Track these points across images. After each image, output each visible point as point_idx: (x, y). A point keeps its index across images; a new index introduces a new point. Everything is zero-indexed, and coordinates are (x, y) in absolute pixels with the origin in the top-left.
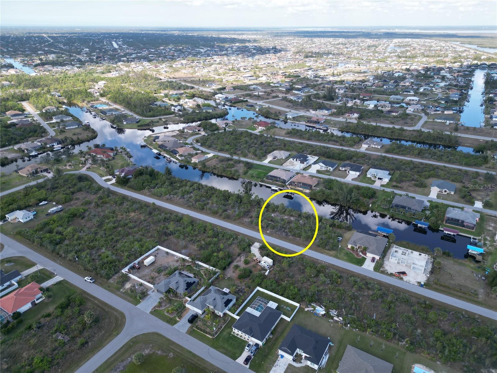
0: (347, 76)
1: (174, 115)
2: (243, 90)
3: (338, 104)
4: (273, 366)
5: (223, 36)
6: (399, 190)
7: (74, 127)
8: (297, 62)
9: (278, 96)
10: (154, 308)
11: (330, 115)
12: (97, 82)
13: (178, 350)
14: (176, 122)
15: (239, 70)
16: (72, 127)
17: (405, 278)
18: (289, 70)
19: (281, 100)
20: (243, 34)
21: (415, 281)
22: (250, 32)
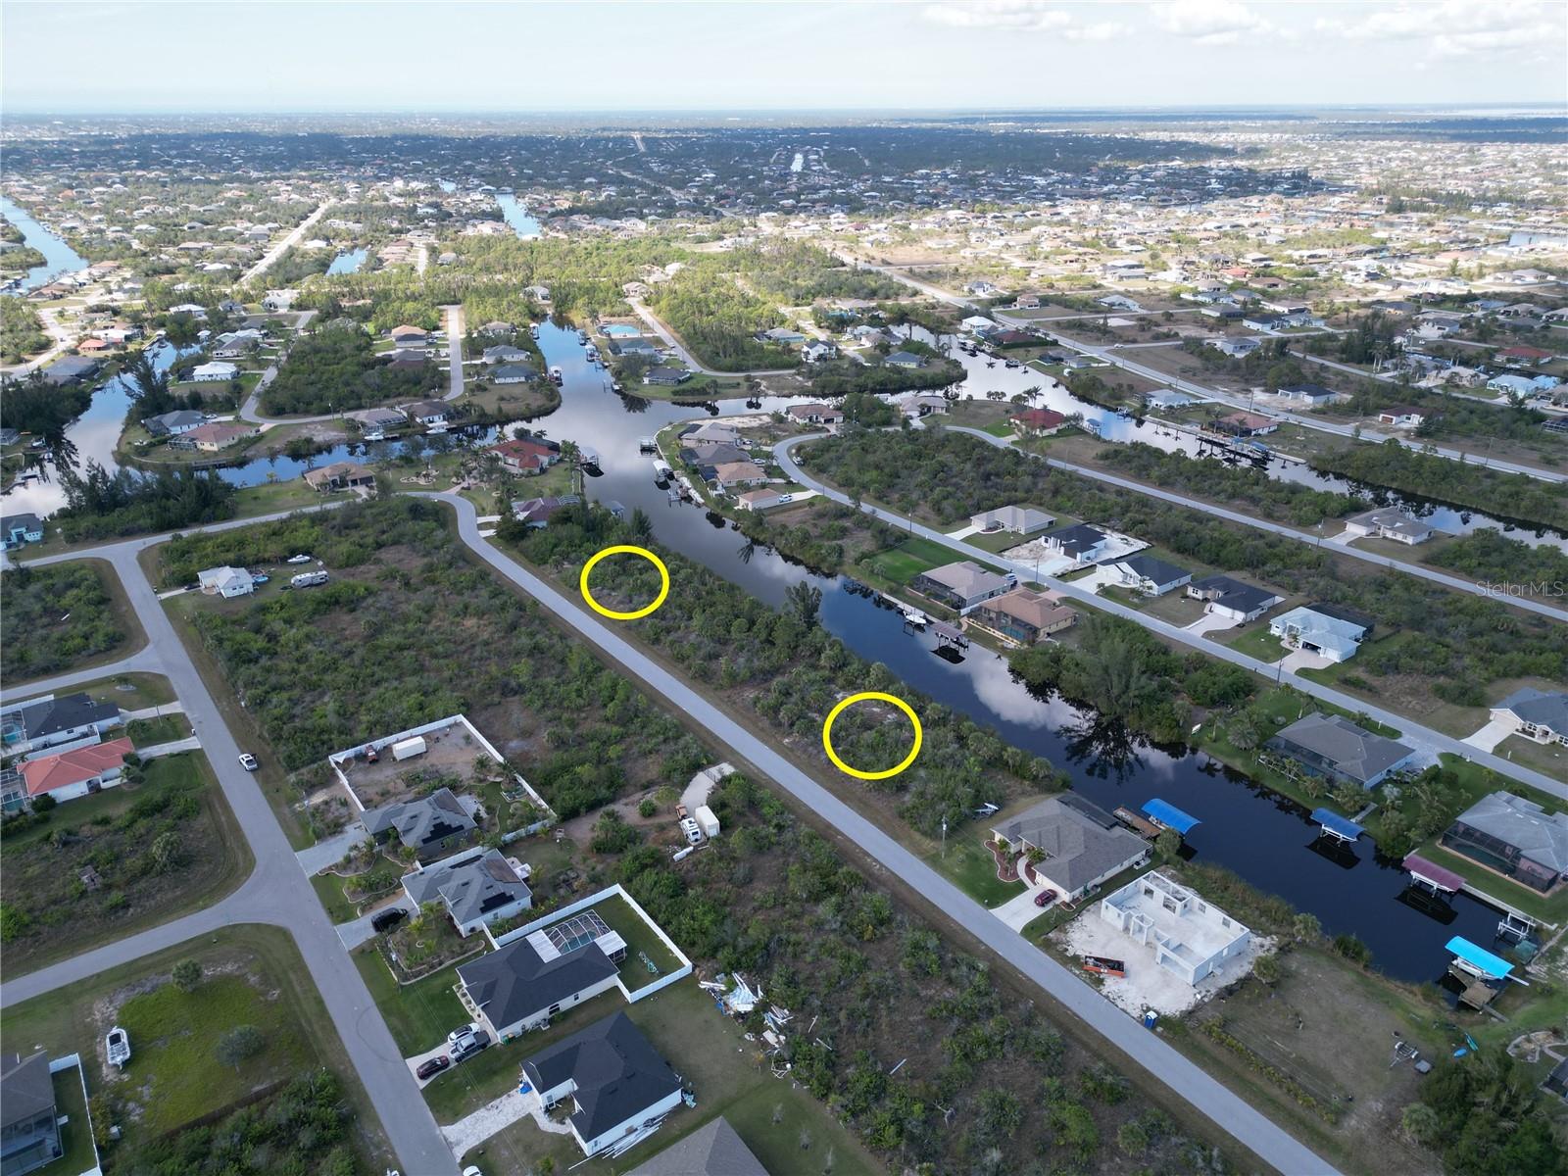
0: (1508, 280)
1: (793, 371)
2: (1071, 307)
3: (1385, 376)
4: (484, 1105)
5: (1149, 136)
6: (1361, 697)
7: (516, 380)
8: (1345, 225)
9: (1177, 334)
10: (330, 868)
11: (1315, 412)
12: (664, 266)
13: (298, 989)
14: (786, 392)
15: (1112, 245)
16: (509, 380)
17: (1112, 984)
18: (1289, 252)
19: (1178, 348)
20: (1226, 129)
21: (1139, 1002)
22: (1259, 124)
